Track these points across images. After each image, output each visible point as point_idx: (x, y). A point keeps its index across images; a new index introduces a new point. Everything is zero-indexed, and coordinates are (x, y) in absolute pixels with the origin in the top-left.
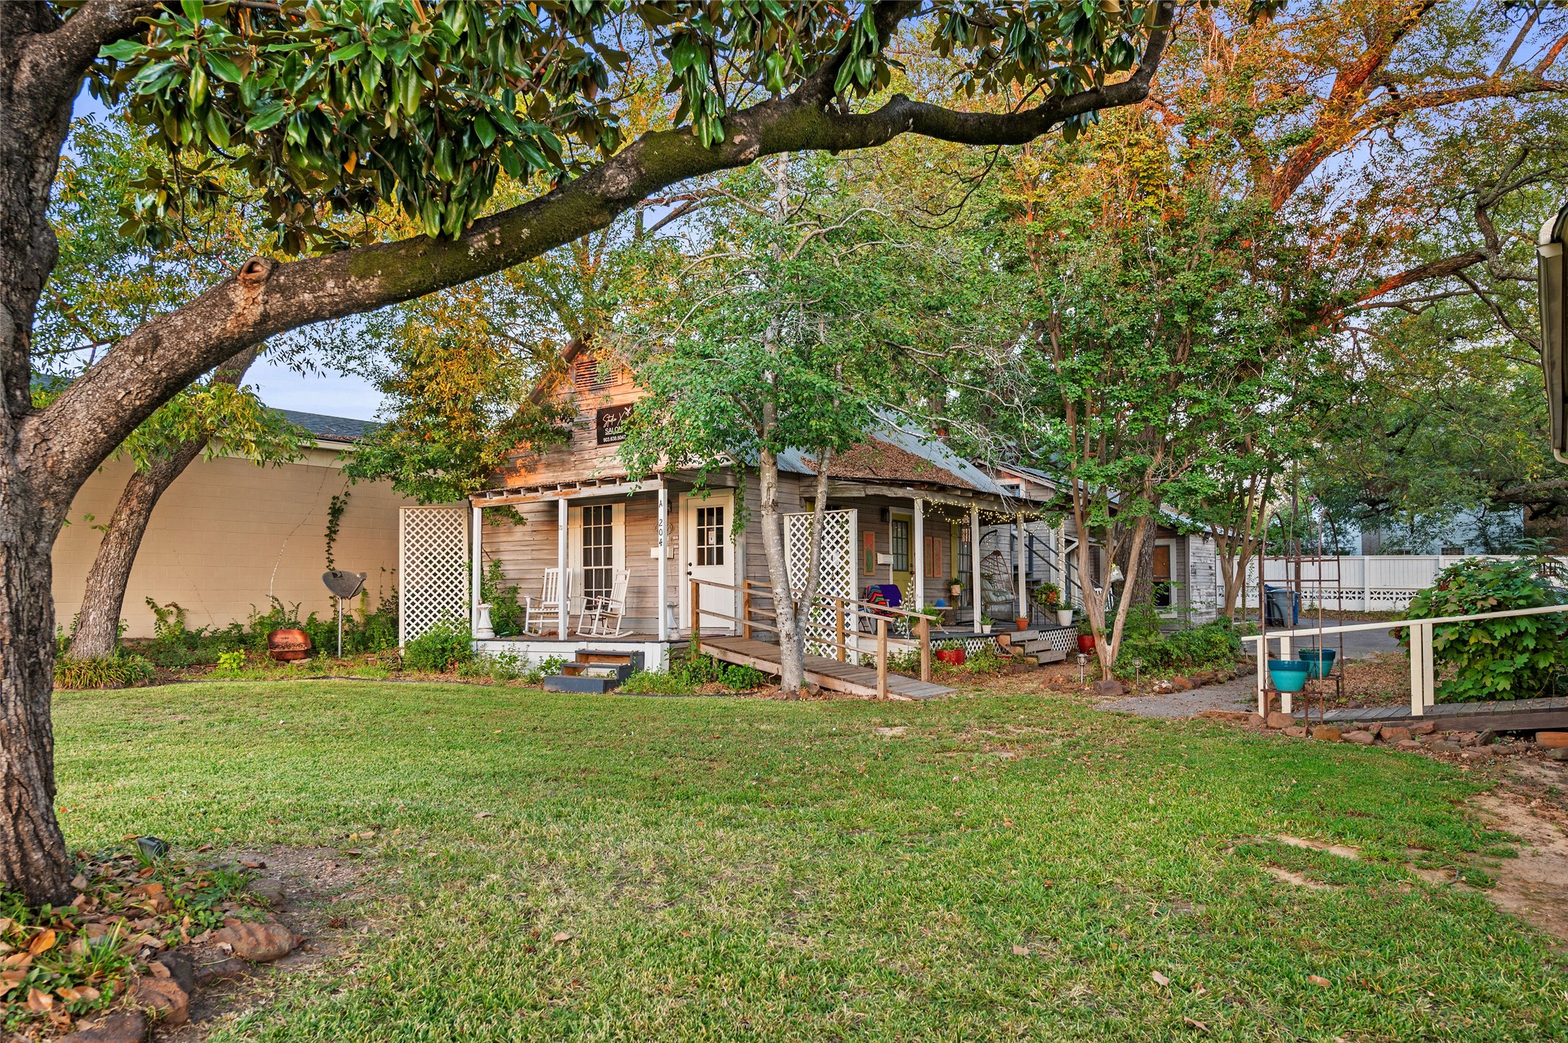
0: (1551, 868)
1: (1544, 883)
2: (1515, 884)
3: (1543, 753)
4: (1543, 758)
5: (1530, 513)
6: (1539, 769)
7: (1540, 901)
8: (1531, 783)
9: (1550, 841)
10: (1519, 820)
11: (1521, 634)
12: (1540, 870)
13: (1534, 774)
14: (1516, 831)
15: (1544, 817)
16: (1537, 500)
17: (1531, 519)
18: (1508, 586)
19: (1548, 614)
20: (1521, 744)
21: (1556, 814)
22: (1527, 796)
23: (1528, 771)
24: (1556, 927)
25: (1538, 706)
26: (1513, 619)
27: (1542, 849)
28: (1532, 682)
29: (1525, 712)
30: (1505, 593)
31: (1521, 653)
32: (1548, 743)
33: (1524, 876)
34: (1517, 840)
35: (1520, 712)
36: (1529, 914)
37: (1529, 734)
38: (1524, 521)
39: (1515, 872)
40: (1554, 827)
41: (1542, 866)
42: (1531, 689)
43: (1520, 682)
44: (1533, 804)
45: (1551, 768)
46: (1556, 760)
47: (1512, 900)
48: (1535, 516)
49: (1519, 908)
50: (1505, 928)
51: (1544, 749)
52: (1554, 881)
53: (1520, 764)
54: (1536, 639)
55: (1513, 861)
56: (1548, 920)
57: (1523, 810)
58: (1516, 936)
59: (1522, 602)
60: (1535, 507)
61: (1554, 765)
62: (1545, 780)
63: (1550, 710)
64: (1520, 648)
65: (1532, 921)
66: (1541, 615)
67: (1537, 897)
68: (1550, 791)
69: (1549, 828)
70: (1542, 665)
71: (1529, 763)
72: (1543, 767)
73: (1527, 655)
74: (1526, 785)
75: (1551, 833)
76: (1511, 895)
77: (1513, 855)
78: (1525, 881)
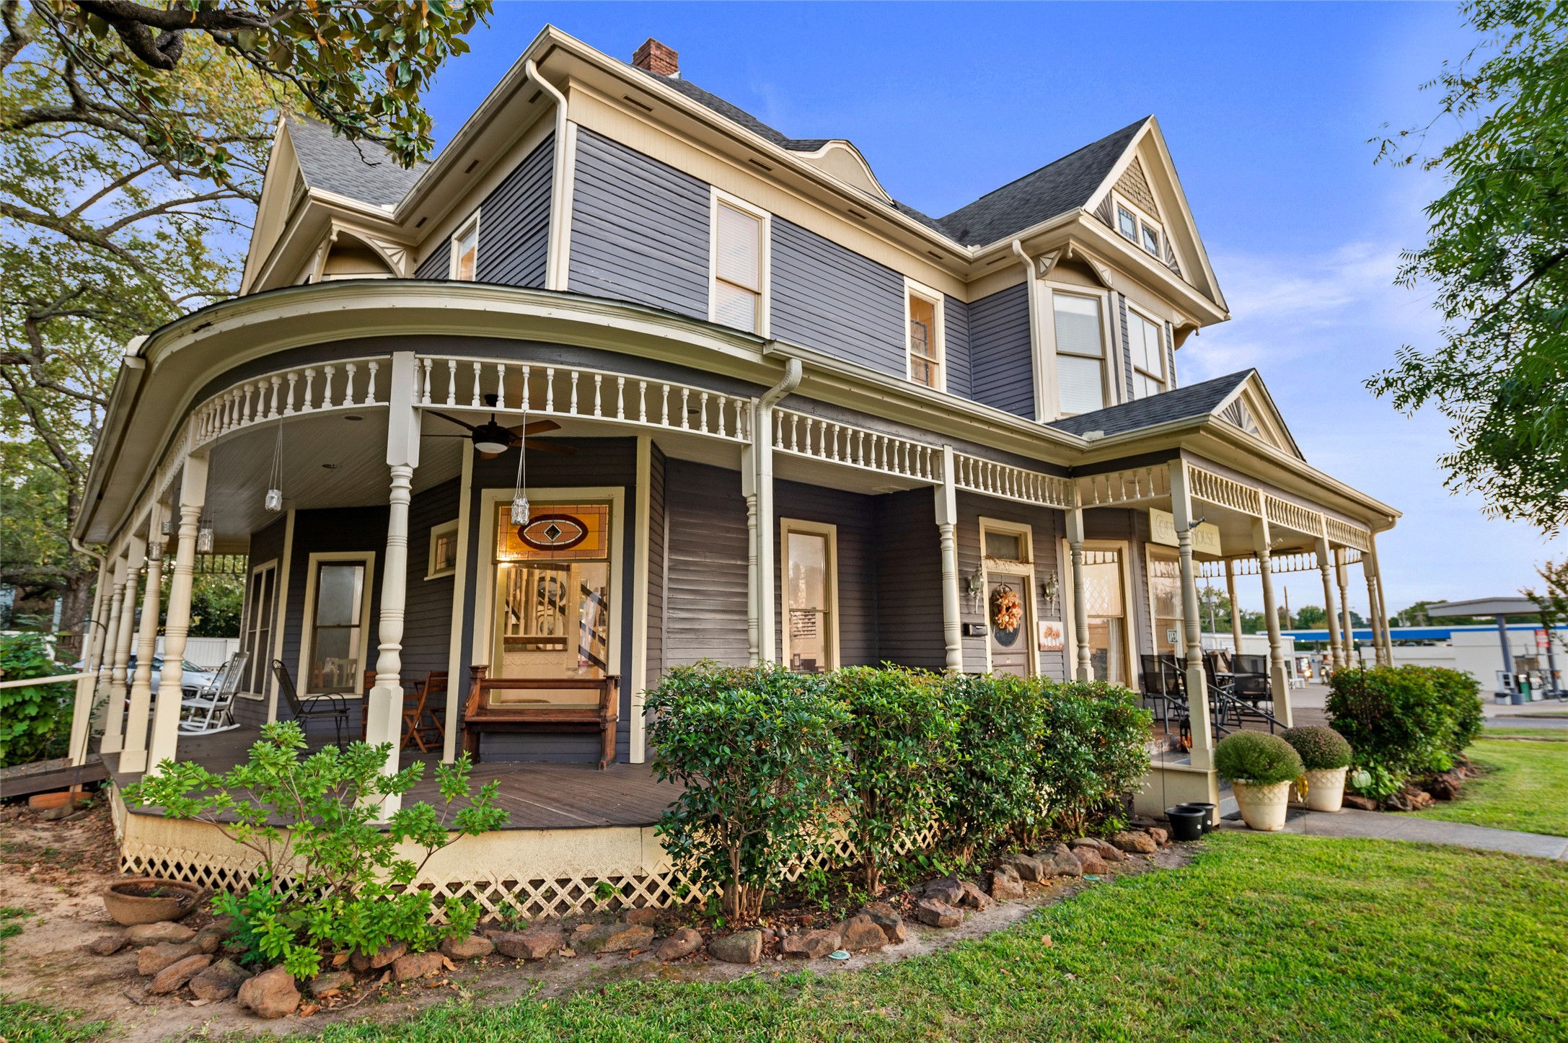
0: (59, 933)
1: (53, 952)
2: (22, 963)
3: (35, 816)
4: (35, 820)
5: (22, 594)
6: (32, 832)
7: (52, 974)
8: (26, 848)
9: (54, 905)
10: (18, 890)
11: (24, 702)
12: (47, 940)
13: (28, 839)
14: (16, 904)
15: (44, 881)
16: (34, 584)
17: (23, 599)
18: (17, 658)
19: (53, 684)
20: (13, 810)
21: (56, 875)
22: (24, 863)
23: (21, 836)
24: (72, 998)
25: (33, 771)
26: (18, 689)
27: (47, 916)
28: (26, 748)
29: (21, 777)
30: (14, 664)
31: (21, 721)
32: (42, 805)
33: (31, 951)
34: (19, 913)
35: (15, 779)
36: (42, 994)
37: (21, 799)
38: (15, 601)
39: (21, 950)
40: (57, 889)
41: (50, 935)
42: (26, 755)
43: (14, 750)
44: (33, 870)
45: (44, 830)
46: (49, 820)
47: (20, 984)
48: (26, 597)
49: (31, 990)
50: (19, 1019)
51: (36, 812)
52: (63, 947)
53: (12, 831)
54: (39, 707)
55: (16, 939)
56: (63, 993)
57: (22, 879)
58: (32, 1026)
59: (31, 672)
60: (28, 589)
61: (46, 825)
62: (40, 843)
63: (46, 773)
64: (21, 716)
65: (44, 1002)
66: (46, 685)
67: (48, 971)
68: (47, 853)
69: (51, 891)
70: (40, 731)
71: (22, 828)
72: (36, 829)
73: (27, 722)
74: (21, 851)
75: (53, 896)
76: (19, 978)
77: (16, 931)
78: (34, 957)
